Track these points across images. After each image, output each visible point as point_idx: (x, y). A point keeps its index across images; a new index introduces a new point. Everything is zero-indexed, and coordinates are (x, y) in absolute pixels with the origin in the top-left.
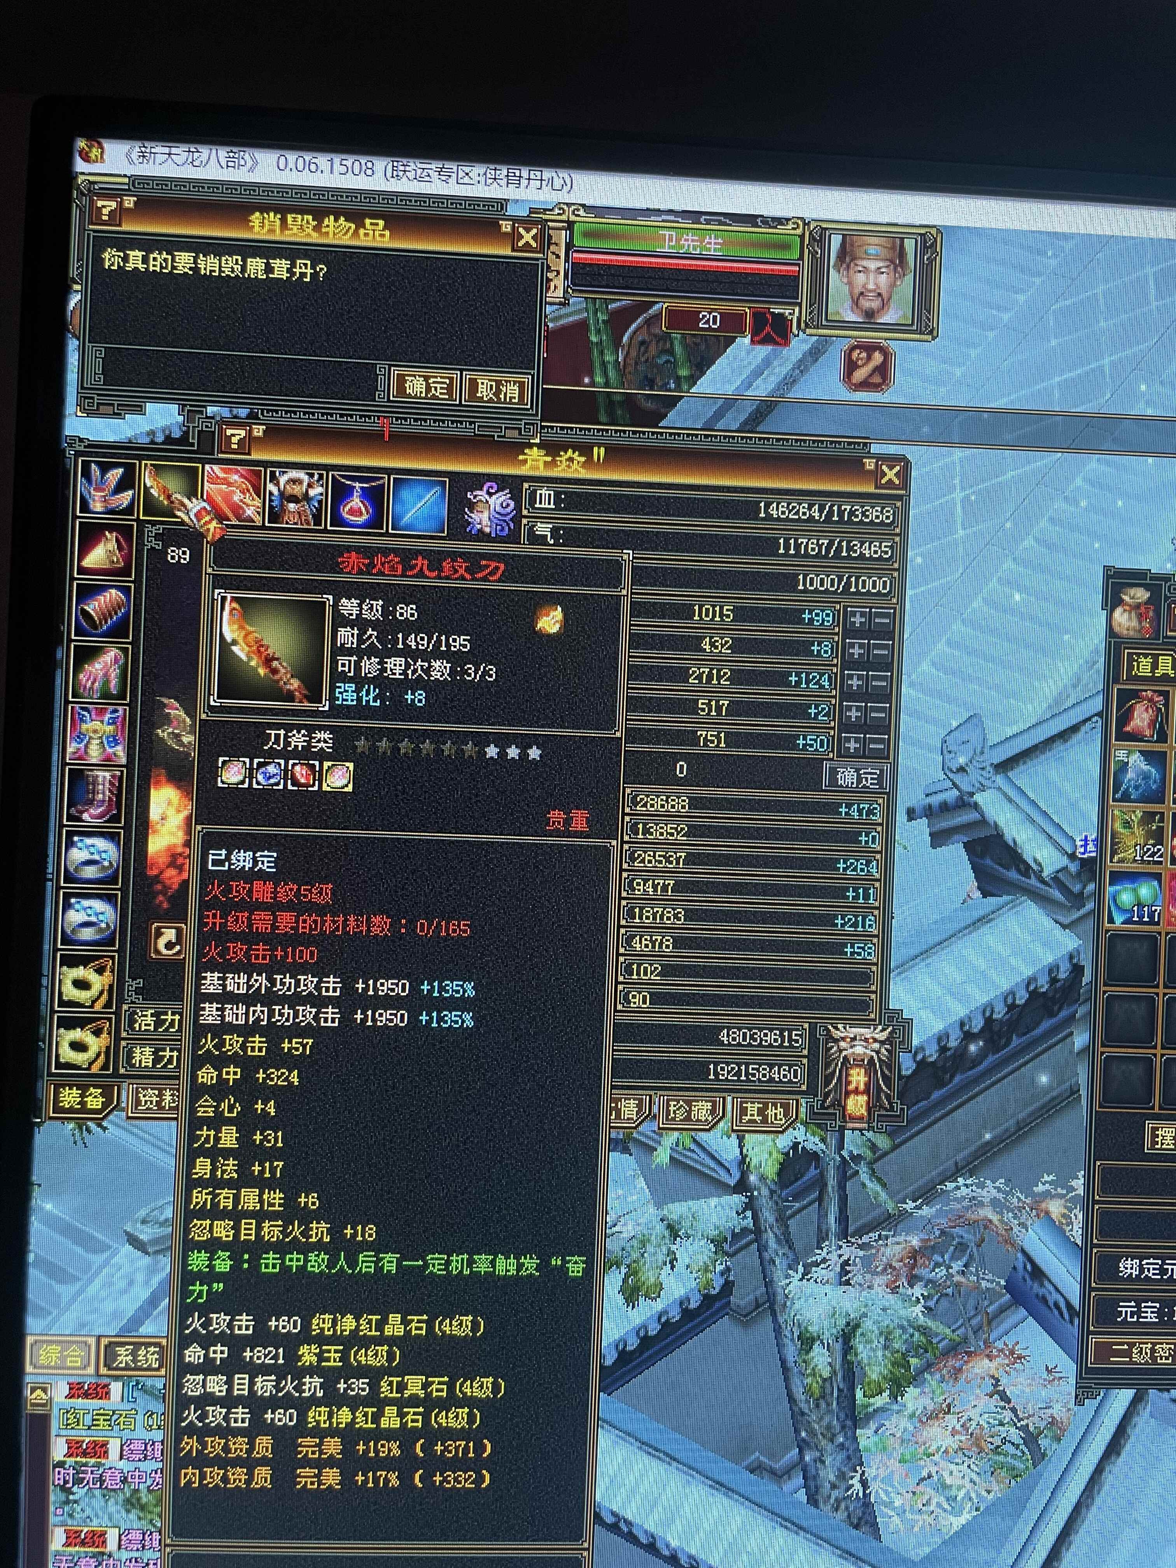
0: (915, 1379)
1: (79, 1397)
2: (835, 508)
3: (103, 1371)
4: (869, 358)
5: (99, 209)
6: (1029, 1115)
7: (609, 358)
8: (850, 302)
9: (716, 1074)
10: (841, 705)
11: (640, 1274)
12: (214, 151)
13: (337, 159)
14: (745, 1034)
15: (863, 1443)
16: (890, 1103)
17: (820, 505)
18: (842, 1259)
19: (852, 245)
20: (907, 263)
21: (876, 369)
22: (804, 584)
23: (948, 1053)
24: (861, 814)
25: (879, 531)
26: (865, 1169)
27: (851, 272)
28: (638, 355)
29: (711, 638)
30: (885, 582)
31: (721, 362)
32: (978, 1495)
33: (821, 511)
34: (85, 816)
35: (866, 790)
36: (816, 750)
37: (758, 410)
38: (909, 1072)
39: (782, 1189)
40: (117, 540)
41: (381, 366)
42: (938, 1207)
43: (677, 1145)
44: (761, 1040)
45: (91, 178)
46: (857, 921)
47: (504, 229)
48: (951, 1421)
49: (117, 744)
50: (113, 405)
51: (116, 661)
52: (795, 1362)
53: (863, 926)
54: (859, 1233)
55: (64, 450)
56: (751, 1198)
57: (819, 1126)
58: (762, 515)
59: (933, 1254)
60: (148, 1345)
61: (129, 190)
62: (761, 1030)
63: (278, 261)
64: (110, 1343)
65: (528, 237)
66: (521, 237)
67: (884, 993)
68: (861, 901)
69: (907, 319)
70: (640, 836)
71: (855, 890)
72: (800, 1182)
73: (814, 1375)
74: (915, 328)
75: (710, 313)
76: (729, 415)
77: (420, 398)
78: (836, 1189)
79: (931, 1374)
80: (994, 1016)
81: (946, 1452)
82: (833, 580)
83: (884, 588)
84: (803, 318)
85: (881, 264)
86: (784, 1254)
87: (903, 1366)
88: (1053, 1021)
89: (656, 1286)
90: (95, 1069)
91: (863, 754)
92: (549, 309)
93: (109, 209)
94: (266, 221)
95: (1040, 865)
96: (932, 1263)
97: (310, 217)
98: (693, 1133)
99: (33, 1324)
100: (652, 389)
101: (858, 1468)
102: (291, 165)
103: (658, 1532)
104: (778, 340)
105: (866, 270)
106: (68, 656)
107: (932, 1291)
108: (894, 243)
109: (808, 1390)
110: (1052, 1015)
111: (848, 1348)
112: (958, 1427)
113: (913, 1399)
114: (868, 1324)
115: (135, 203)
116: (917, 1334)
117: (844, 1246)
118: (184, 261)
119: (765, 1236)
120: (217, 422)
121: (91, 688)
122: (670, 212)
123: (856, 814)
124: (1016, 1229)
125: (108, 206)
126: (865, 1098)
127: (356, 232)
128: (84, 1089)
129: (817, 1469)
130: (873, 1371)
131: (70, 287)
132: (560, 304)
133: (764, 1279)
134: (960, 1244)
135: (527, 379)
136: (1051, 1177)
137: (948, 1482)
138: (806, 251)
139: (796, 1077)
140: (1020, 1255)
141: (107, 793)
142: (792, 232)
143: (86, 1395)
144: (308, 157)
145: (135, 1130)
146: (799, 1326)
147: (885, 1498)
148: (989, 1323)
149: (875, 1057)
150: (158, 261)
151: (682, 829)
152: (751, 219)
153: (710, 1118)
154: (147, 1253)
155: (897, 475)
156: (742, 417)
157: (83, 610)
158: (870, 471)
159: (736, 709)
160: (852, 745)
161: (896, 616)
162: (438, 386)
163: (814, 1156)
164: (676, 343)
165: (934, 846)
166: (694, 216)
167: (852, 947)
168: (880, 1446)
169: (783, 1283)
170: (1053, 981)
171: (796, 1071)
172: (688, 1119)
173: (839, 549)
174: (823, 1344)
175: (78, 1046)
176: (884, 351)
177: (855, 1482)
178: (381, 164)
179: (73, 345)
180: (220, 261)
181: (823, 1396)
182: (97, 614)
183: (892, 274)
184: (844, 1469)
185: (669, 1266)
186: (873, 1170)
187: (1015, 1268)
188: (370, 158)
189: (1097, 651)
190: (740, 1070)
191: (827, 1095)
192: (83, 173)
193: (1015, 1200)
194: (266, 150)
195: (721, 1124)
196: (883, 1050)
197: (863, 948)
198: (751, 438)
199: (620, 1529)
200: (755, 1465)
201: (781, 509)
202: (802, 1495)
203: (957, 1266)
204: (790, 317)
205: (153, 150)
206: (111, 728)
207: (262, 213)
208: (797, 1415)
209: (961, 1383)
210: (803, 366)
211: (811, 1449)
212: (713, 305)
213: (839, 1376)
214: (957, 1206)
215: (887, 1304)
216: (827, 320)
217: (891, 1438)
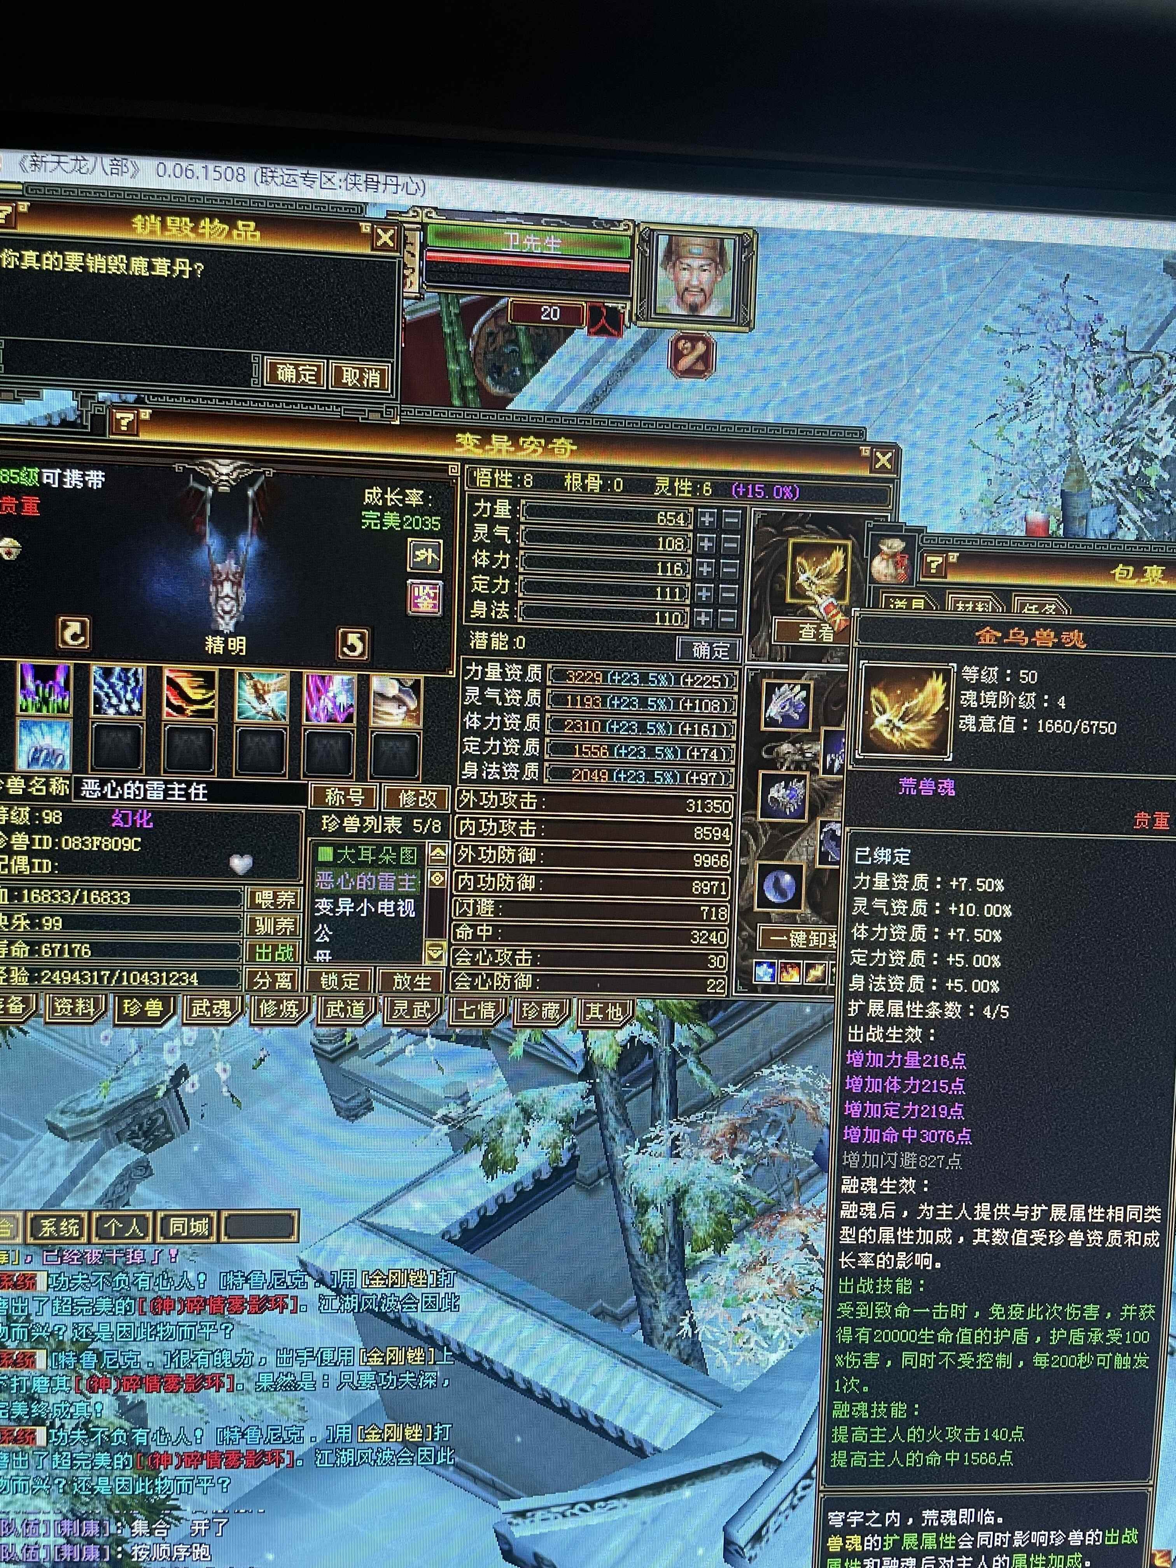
0: (736, 1236)
3: (30, 1240)
4: (693, 348)
7: (461, 348)
8: (676, 297)
11: (498, 1151)
12: (99, 159)
13: (211, 165)
15: (691, 1291)
18: (672, 1136)
19: (677, 245)
20: (727, 261)
21: (699, 359)
26: (692, 1059)
27: (677, 269)
28: (487, 346)
31: (562, 351)
32: (791, 1335)
37: (594, 395)
39: (620, 1077)
41: (255, 355)
42: (755, 1090)
43: (529, 1040)
47: (364, 230)
48: (768, 1271)
50: (13, 391)
52: (633, 1223)
54: (688, 1113)
56: (594, 1084)
59: (751, 1130)
60: (68, 1217)
61: (23, 196)
63: (159, 260)
64: (36, 1216)
65: (385, 238)
66: (379, 237)
69: (726, 312)
72: (635, 1071)
73: (648, 1233)
75: (550, 307)
76: (569, 399)
77: (291, 384)
78: (667, 1076)
79: (750, 1232)
81: (763, 1297)
84: (634, 311)
85: (703, 262)
86: (622, 1132)
87: (725, 1226)
89: (512, 1160)
92: (406, 303)
93: (5, 213)
94: (148, 224)
96: (750, 1138)
97: (188, 219)
98: (543, 1030)
101: (687, 1312)
102: (170, 171)
103: (516, 1369)
104: (613, 331)
105: (690, 268)
107: (750, 1162)
108: (714, 243)
109: (644, 1247)
111: (678, 1211)
112: (773, 1276)
113: (734, 1252)
114: (695, 1190)
115: (29, 208)
116: (737, 1198)
117: (675, 1124)
118: (74, 260)
119: (606, 1116)
120: (108, 407)
122: (514, 214)
124: (822, 1108)
125: (4, 210)
127: (230, 232)
129: (652, 1314)
130: (699, 1231)
132: (416, 298)
133: (606, 1153)
134: (774, 1121)
135: (387, 367)
137: (765, 1324)
138: (636, 250)
140: (825, 1130)
142: (624, 233)
144: (184, 163)
145: (53, 1034)
146: (636, 1193)
147: (711, 1338)
148: (799, 1187)
150: (50, 261)
152: (586, 221)
153: (558, 1017)
154: (66, 1139)
156: (579, 402)
162: (307, 373)
163: (648, 1048)
164: (521, 334)
166: (535, 218)
168: (706, 1293)
169: (622, 1156)
172: (539, 1017)
174: (657, 1208)
176: (707, 342)
177: (685, 1323)
178: (251, 169)
180: (106, 259)
181: (657, 1251)
183: (713, 272)
184: (676, 1313)
185: (523, 1143)
186: (699, 1059)
187: (821, 1141)
188: (243, 165)
193: (822, 1083)
194: (145, 159)
195: (568, 1022)
199: (483, 1367)
200: (599, 1310)
202: (639, 1336)
203: (772, 1139)
204: (622, 311)
205: (44, 159)
207: (143, 216)
208: (634, 1267)
209: (776, 1237)
210: (634, 355)
211: (646, 1296)
212: (555, 300)
213: (671, 1235)
214: (772, 1089)
215: (712, 1173)
216: (656, 313)
217: (716, 1286)
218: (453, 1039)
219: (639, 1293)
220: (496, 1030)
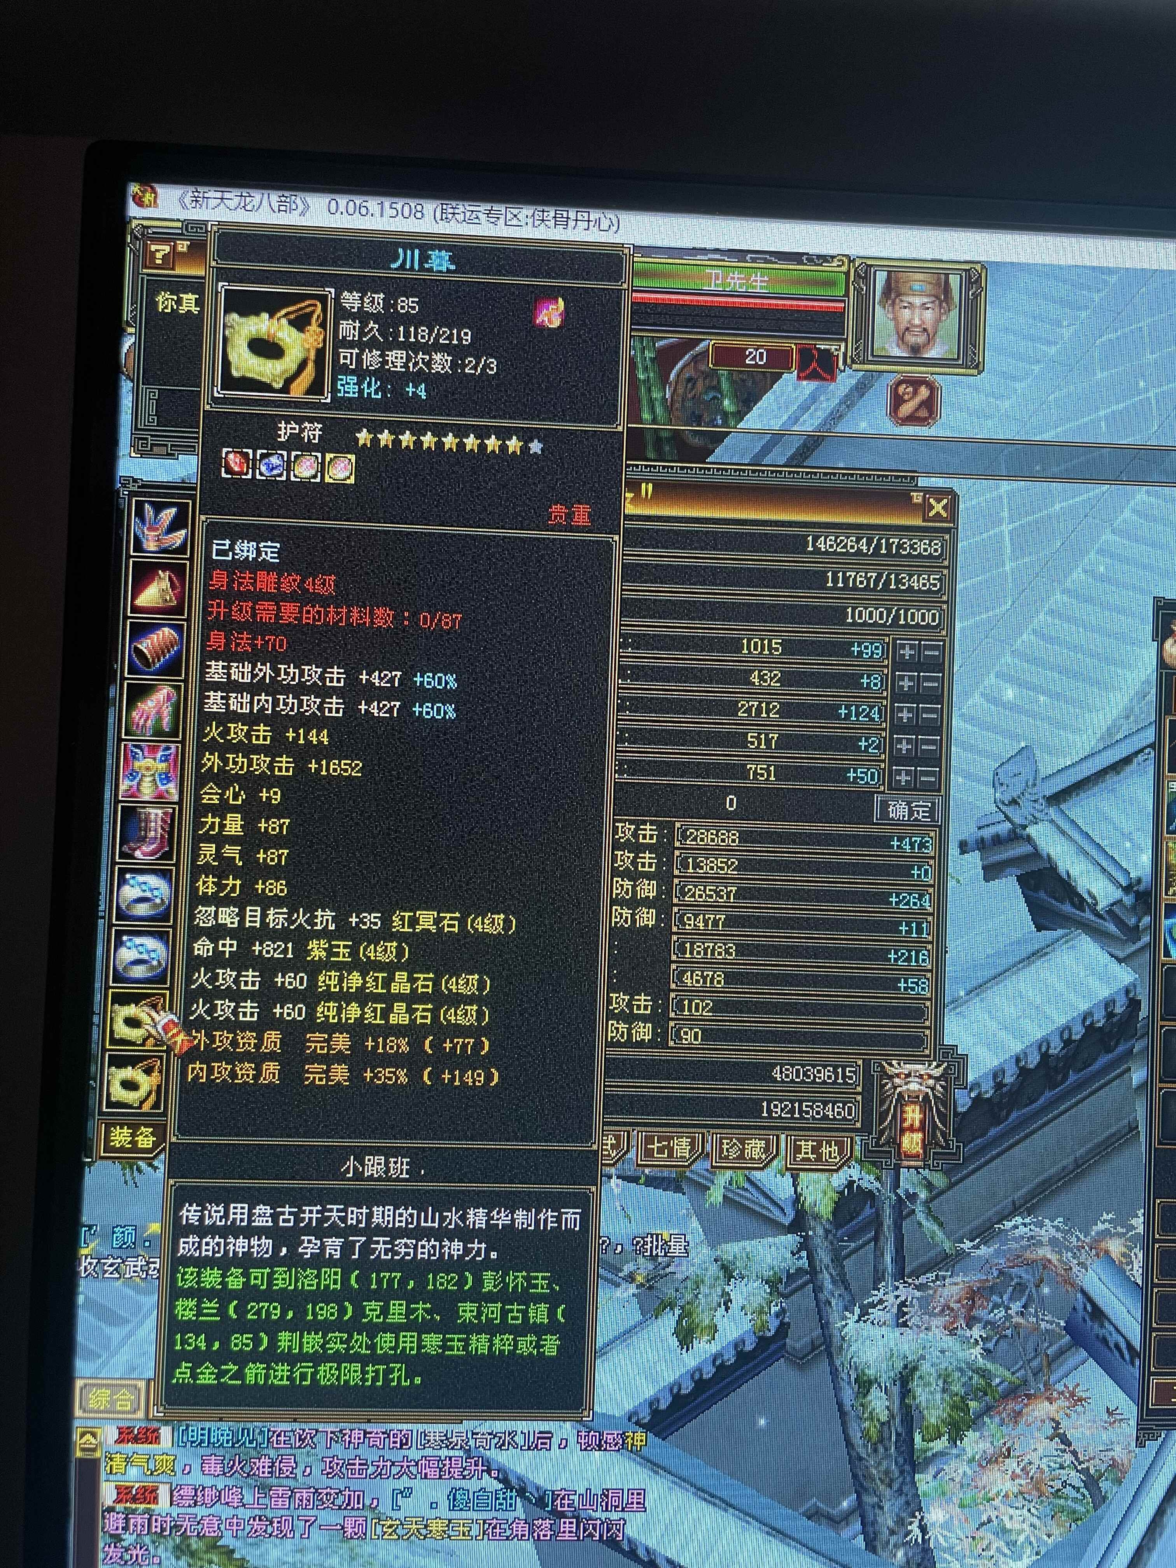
0: (975, 1423)
1: (128, 1441)
2: (883, 541)
4: (915, 393)
5: (153, 253)
6: (1087, 1153)
7: (656, 395)
8: (895, 337)
9: (769, 1111)
10: (891, 738)
11: (694, 1316)
12: (266, 196)
13: (387, 202)
14: (798, 1071)
15: (922, 1488)
16: (946, 1141)
17: (868, 539)
18: (899, 1301)
19: (897, 282)
20: (952, 299)
21: (923, 403)
22: (853, 617)
23: (1005, 1089)
24: (913, 848)
25: (929, 563)
26: (921, 1208)
27: (897, 307)
28: (686, 392)
29: (760, 671)
30: (934, 615)
31: (768, 399)
32: (1039, 1540)
33: (869, 544)
34: (138, 854)
35: (917, 823)
36: (867, 783)
37: (804, 445)
38: (964, 1109)
39: (837, 1229)
40: (170, 579)
42: (996, 1246)
43: (730, 1184)
44: (815, 1076)
45: (145, 223)
46: (910, 956)
48: (1011, 1464)
49: (169, 781)
50: (166, 445)
51: (169, 698)
52: (852, 1406)
53: (917, 961)
54: (916, 1273)
55: (118, 492)
56: (806, 1238)
57: (874, 1164)
58: (810, 549)
59: (992, 1294)
61: (182, 234)
62: (814, 1067)
67: (938, 1029)
68: (914, 935)
69: (953, 353)
70: (691, 870)
71: (908, 924)
72: (854, 1223)
73: (872, 1419)
74: (960, 362)
76: (776, 451)
78: (892, 1226)
79: (991, 1417)
80: (1051, 1052)
81: (1006, 1496)
82: (881, 613)
83: (934, 620)
84: (849, 354)
85: (926, 300)
86: (840, 1295)
87: (962, 1410)
88: (1110, 1056)
89: (710, 1327)
90: (146, 1108)
91: (915, 787)
93: (162, 253)
95: (1094, 898)
96: (991, 1304)
98: (747, 1172)
99: (82, 1367)
100: (699, 425)
101: (917, 1514)
102: (342, 208)
104: (824, 375)
105: (911, 306)
106: (121, 695)
108: (939, 279)
109: (865, 1434)
110: (1109, 1051)
111: (906, 1392)
112: (1018, 1471)
113: (973, 1442)
114: (925, 1367)
115: (188, 247)
116: (976, 1377)
117: (901, 1286)
119: (820, 1276)
121: (144, 726)
122: (717, 250)
123: (908, 847)
124: (1075, 1269)
125: (161, 250)
126: (920, 1135)
128: (134, 1128)
129: (875, 1516)
130: (931, 1416)
131: (125, 331)
133: (820, 1321)
134: (1019, 1284)
136: (1110, 1216)
137: (1008, 1527)
138: (852, 288)
139: (850, 1114)
140: (1079, 1295)
141: (160, 830)
142: (838, 269)
143: (136, 1440)
144: (358, 200)
146: (856, 1369)
147: (944, 1544)
148: (1049, 1365)
149: (930, 1094)
151: (733, 863)
152: (796, 257)
153: (764, 1157)
155: (944, 508)
156: (789, 454)
157: (136, 648)
158: (916, 504)
159: (785, 742)
160: (903, 778)
161: (946, 649)
163: (869, 1196)
164: (723, 379)
165: (987, 879)
166: (740, 254)
167: (906, 982)
168: (940, 1491)
169: (840, 1324)
170: (1110, 1015)
171: (850, 1108)
172: (741, 1157)
173: (888, 582)
174: (881, 1387)
175: (130, 1085)
176: (931, 387)
177: (914, 1528)
178: (430, 206)
179: (126, 387)
181: (881, 1440)
182: (150, 652)
183: (937, 310)
184: (904, 1515)
185: (723, 1307)
186: (929, 1209)
187: (1074, 1309)
188: (419, 201)
189: (1148, 682)
190: (793, 1107)
191: (882, 1133)
192: (135, 218)
193: (1074, 1239)
194: (318, 195)
195: (775, 1163)
196: (938, 1087)
197: (917, 983)
198: (798, 473)
200: (813, 1511)
201: (828, 543)
202: (860, 1541)
203: (1016, 1307)
204: (836, 353)
205: (206, 195)
206: (164, 765)
208: (855, 1460)
209: (1021, 1426)
210: (849, 401)
211: (869, 1494)
212: (760, 342)
213: (898, 1420)
214: (1015, 1245)
215: (945, 1346)
216: (872, 355)
217: (951, 1484)
218: (642, 1181)
219: (860, 1490)
220: (691, 1171)
